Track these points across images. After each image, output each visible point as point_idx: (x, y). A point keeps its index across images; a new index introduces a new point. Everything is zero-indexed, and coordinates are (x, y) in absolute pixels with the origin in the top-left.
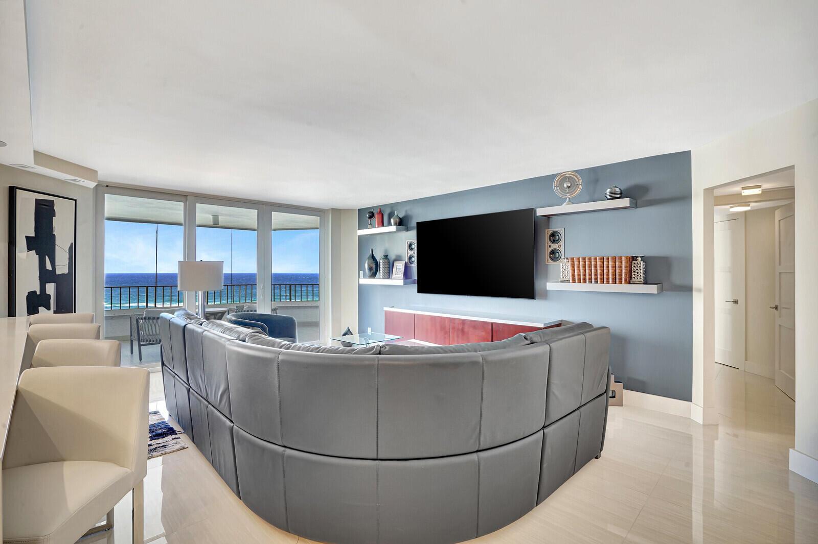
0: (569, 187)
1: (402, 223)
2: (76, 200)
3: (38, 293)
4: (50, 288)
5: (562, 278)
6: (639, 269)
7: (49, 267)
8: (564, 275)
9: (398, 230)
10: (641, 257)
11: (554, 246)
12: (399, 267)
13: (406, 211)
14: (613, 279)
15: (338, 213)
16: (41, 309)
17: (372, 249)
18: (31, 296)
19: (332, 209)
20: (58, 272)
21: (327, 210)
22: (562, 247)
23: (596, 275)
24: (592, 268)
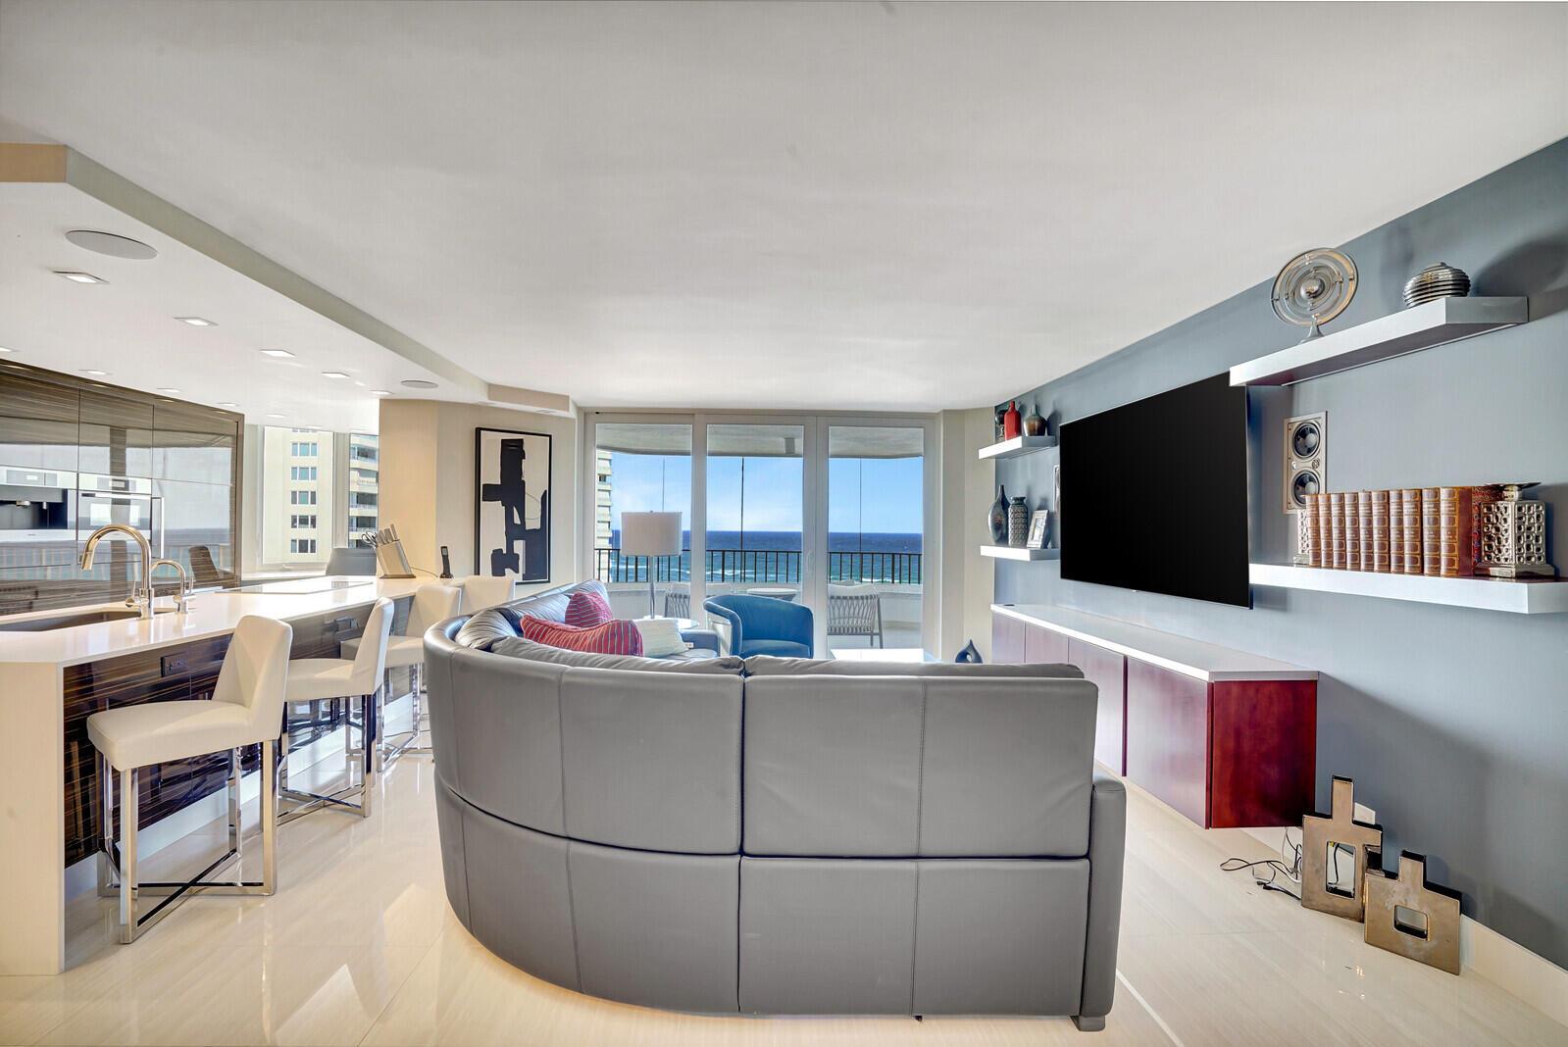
0: (1315, 295)
1: (1043, 427)
2: (550, 436)
3: (505, 552)
4: (519, 547)
5: (1300, 552)
6: (1502, 529)
7: (517, 521)
8: (1305, 545)
10: (1521, 487)
11: (1299, 465)
12: (1040, 519)
13: (1054, 404)
14: (1414, 560)
15: (955, 417)
16: (508, 571)
17: (1003, 487)
18: (497, 554)
19: (945, 411)
20: (528, 527)
21: (938, 414)
22: (1321, 469)
23: (1370, 546)
24: (1361, 526)
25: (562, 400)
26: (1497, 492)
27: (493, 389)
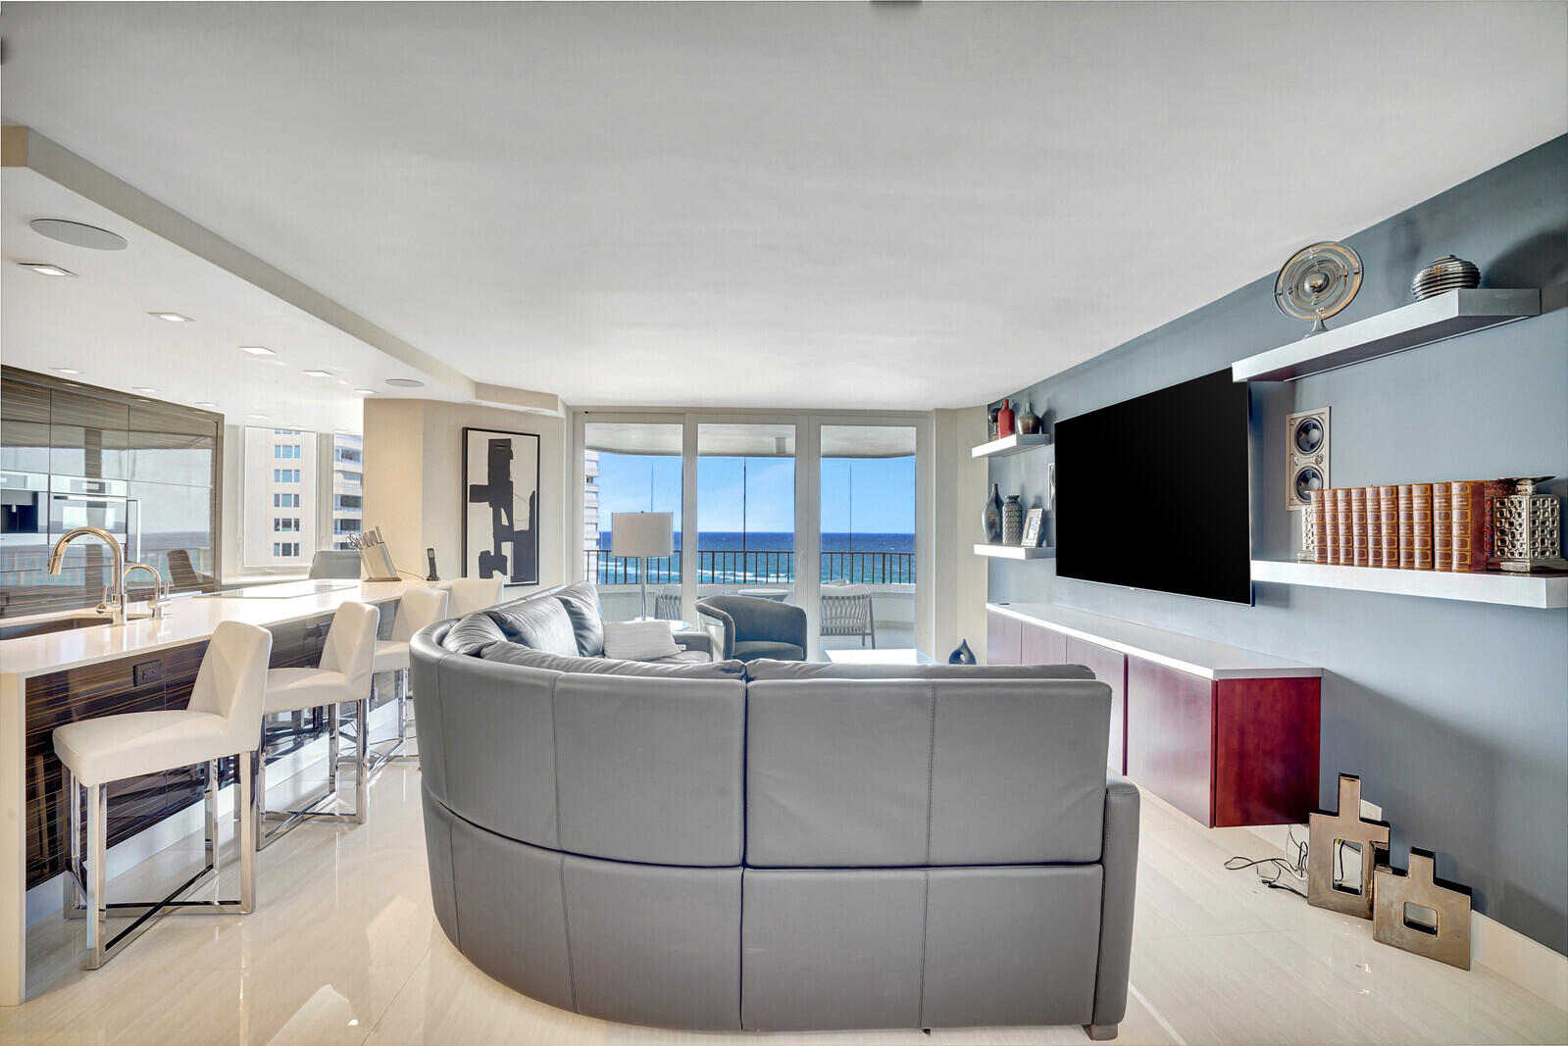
0: (1319, 289)
1: (1037, 425)
2: (538, 436)
3: (492, 554)
4: (507, 549)
5: (1304, 548)
6: (1516, 523)
7: (505, 522)
8: (1309, 541)
9: (1022, 445)
10: (1534, 481)
11: (1303, 461)
12: (1034, 518)
13: (1048, 401)
15: (948, 416)
16: (496, 573)
17: (996, 485)
18: (484, 557)
19: (937, 410)
20: (516, 528)
21: (930, 412)
22: (1325, 465)
23: (1378, 542)
24: (1369, 521)
25: (551, 399)
26: (1509, 486)
27: (480, 388)
